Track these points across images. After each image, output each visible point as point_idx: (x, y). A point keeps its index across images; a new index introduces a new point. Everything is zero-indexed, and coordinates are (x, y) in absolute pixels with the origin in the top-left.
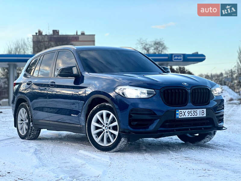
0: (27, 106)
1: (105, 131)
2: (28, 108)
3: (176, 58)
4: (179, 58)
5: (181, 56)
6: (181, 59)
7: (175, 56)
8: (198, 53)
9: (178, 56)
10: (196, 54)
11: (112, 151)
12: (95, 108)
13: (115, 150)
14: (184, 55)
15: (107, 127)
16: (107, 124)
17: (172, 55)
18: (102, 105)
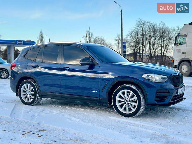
0: (32, 82)
1: (127, 103)
2: (33, 83)
3: (19, 42)
4: (21, 43)
5: (22, 42)
6: (22, 44)
7: (18, 42)
8: (30, 40)
9: (20, 42)
10: (30, 41)
11: (134, 117)
12: (118, 88)
13: (135, 116)
14: (24, 41)
15: (128, 101)
16: (128, 99)
17: (17, 41)
18: (123, 86)
